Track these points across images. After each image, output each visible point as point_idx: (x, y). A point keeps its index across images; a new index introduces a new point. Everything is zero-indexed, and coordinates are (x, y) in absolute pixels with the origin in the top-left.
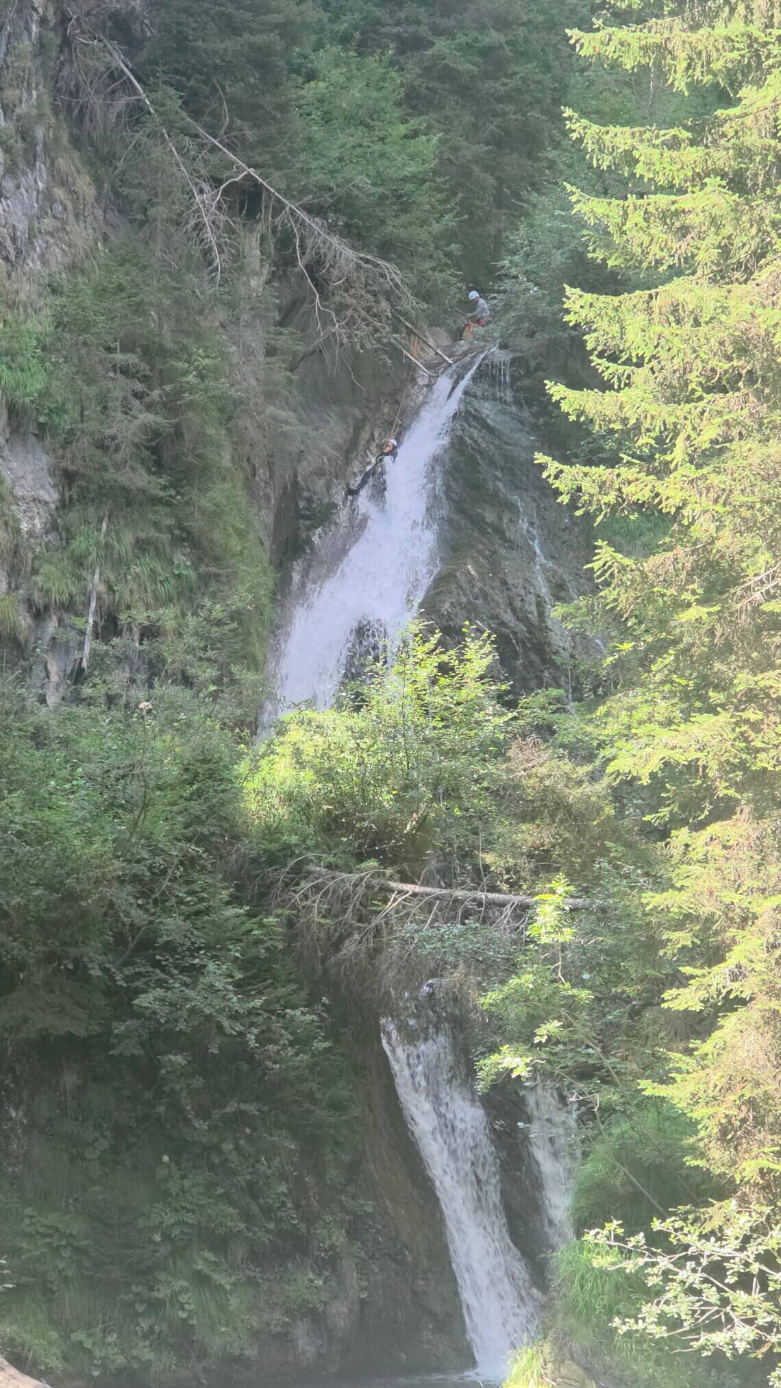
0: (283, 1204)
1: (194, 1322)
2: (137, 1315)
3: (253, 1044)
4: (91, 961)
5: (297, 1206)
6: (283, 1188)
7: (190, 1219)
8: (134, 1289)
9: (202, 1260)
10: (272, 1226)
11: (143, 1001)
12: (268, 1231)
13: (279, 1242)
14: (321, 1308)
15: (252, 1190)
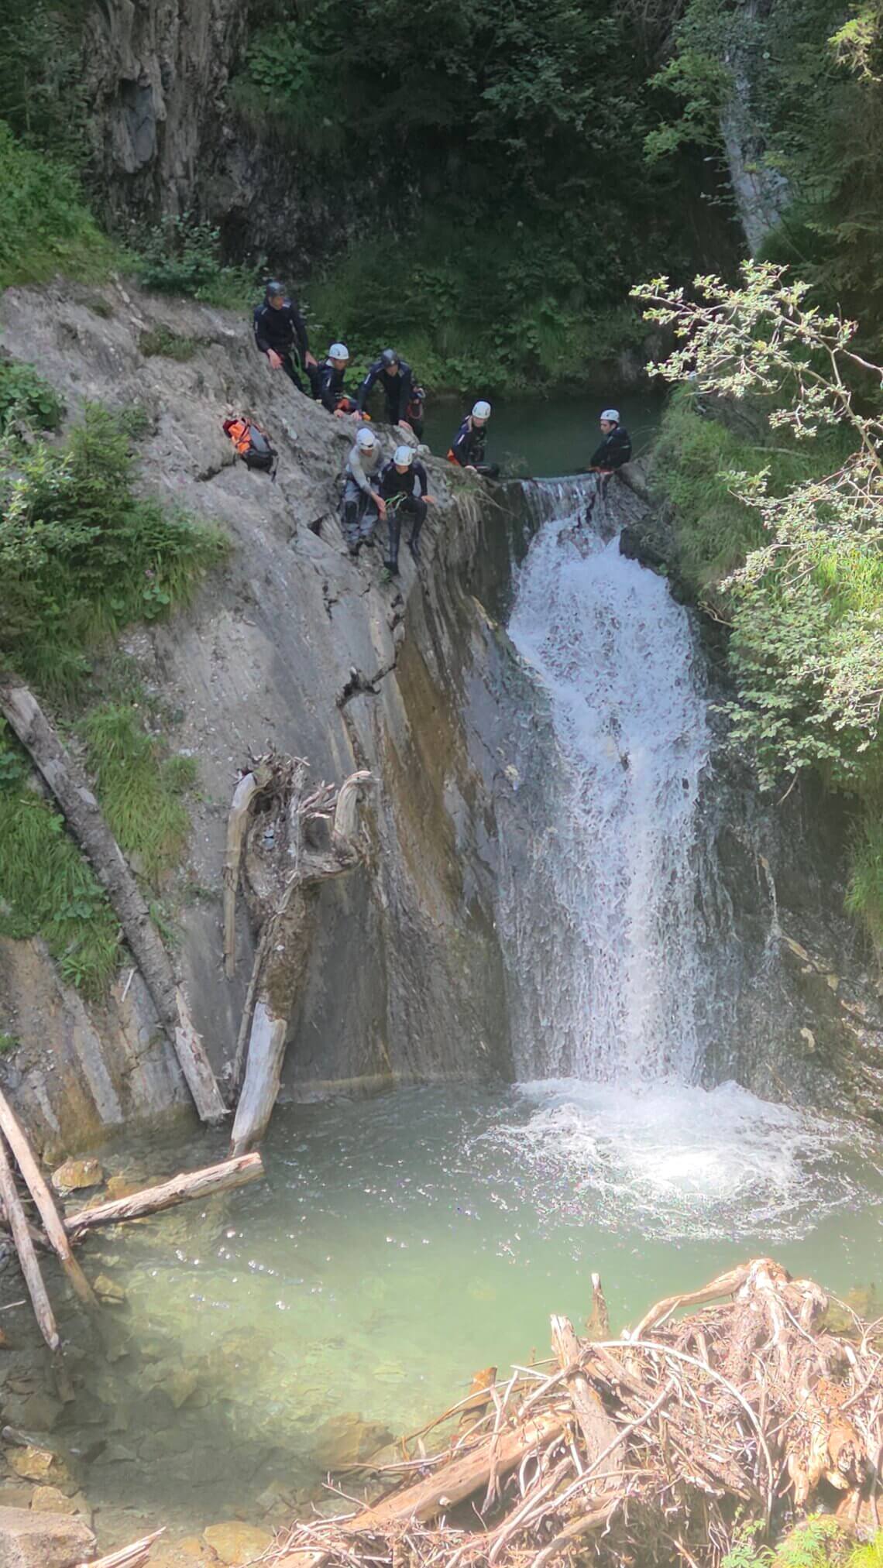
0: (613, 260)
1: (538, 351)
2: (497, 346)
3: (579, 128)
4: (452, 61)
5: (624, 262)
6: (612, 247)
7: (538, 272)
8: (495, 326)
9: (548, 303)
10: (603, 277)
11: (490, 94)
12: (601, 282)
13: (611, 291)
14: (639, 342)
15: (588, 249)
